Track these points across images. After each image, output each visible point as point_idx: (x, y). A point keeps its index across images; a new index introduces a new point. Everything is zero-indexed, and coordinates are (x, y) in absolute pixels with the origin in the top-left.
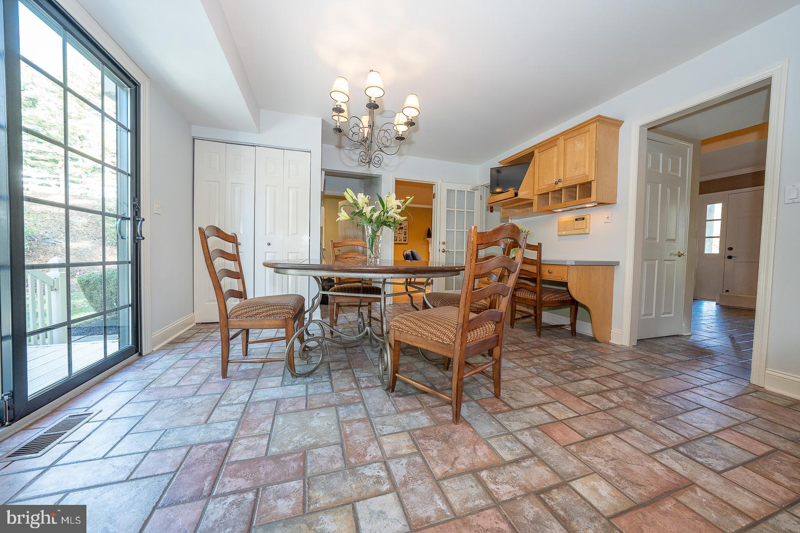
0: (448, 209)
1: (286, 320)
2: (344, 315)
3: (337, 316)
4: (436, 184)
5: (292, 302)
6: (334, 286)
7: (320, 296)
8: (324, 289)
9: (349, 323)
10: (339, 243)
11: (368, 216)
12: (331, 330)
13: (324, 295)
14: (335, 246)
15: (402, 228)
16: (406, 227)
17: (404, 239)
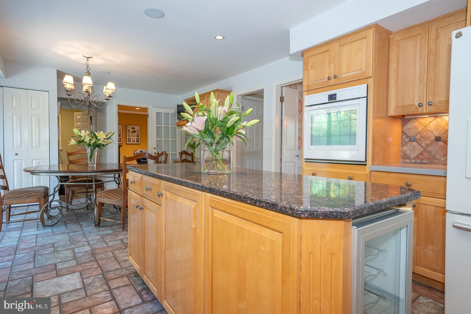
0: (157, 125)
1: (39, 198)
2: (78, 200)
3: (72, 199)
4: (149, 108)
5: (42, 190)
6: (69, 180)
7: (59, 185)
8: (61, 182)
9: (81, 204)
10: (72, 153)
11: (88, 142)
12: (67, 205)
13: (61, 185)
14: (69, 154)
15: (135, 132)
16: (139, 130)
17: (137, 140)
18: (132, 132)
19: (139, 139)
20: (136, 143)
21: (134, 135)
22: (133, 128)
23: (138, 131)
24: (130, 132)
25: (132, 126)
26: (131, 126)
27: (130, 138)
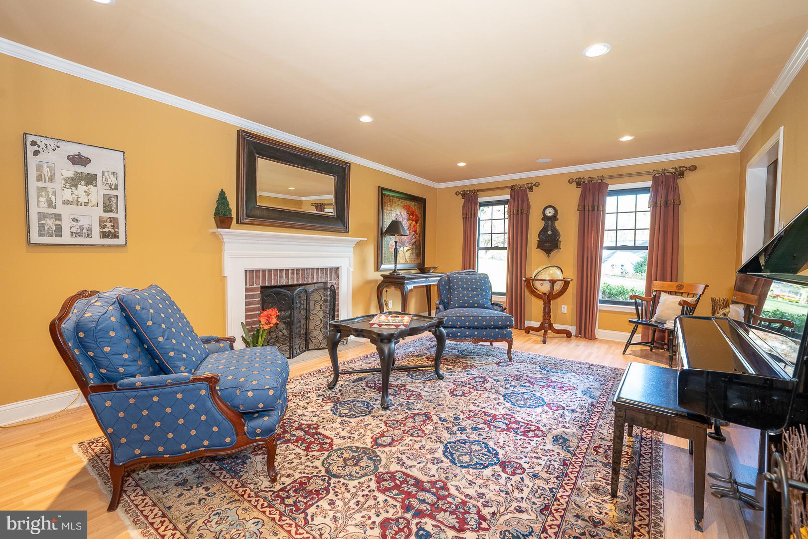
15: (91, 180)
16: (116, 175)
17: (102, 226)
18: (74, 182)
19: (115, 221)
20: (96, 239)
21: (83, 199)
22: (78, 160)
23: (112, 180)
24: (52, 179)
25: (74, 149)
26: (61, 144)
27: (51, 211)
